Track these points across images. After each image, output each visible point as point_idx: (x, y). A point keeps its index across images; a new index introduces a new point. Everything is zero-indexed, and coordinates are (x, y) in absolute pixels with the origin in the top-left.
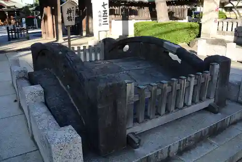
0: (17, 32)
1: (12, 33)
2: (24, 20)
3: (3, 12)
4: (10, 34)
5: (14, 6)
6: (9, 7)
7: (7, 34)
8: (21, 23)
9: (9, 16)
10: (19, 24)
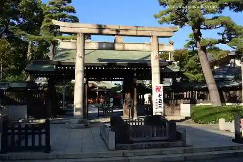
0: (105, 110)
1: (101, 111)
2: (112, 100)
3: (95, 91)
4: (100, 112)
5: (105, 87)
6: (100, 88)
7: (97, 112)
8: (109, 102)
9: (100, 95)
10: (107, 103)
